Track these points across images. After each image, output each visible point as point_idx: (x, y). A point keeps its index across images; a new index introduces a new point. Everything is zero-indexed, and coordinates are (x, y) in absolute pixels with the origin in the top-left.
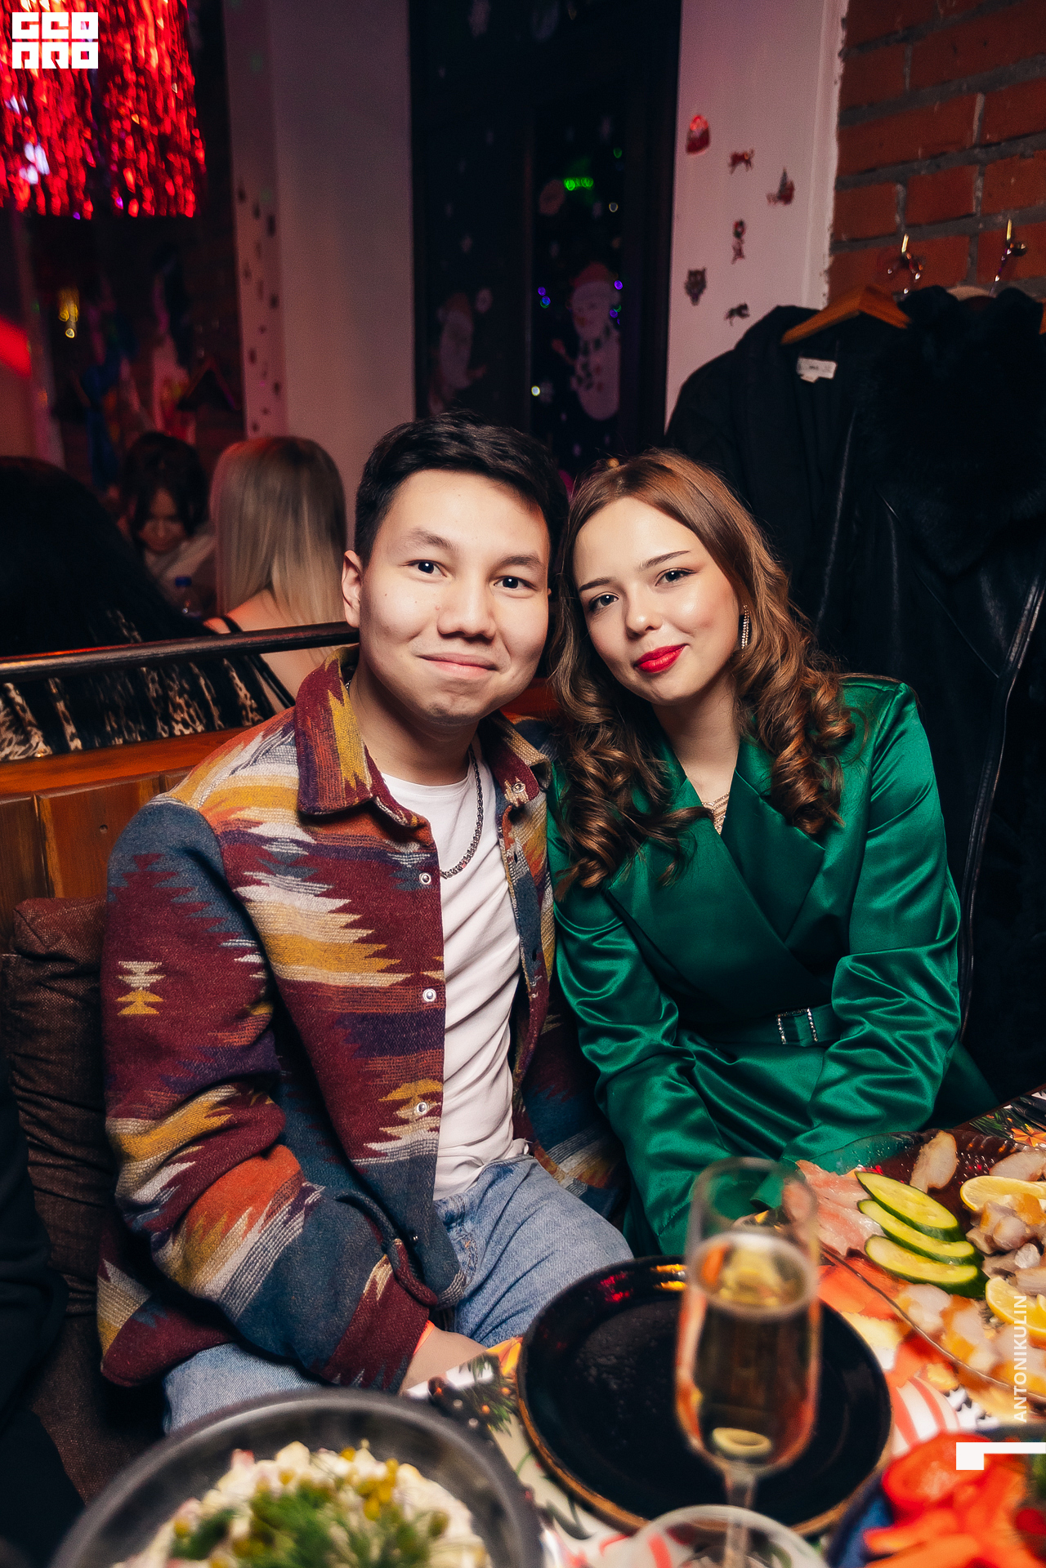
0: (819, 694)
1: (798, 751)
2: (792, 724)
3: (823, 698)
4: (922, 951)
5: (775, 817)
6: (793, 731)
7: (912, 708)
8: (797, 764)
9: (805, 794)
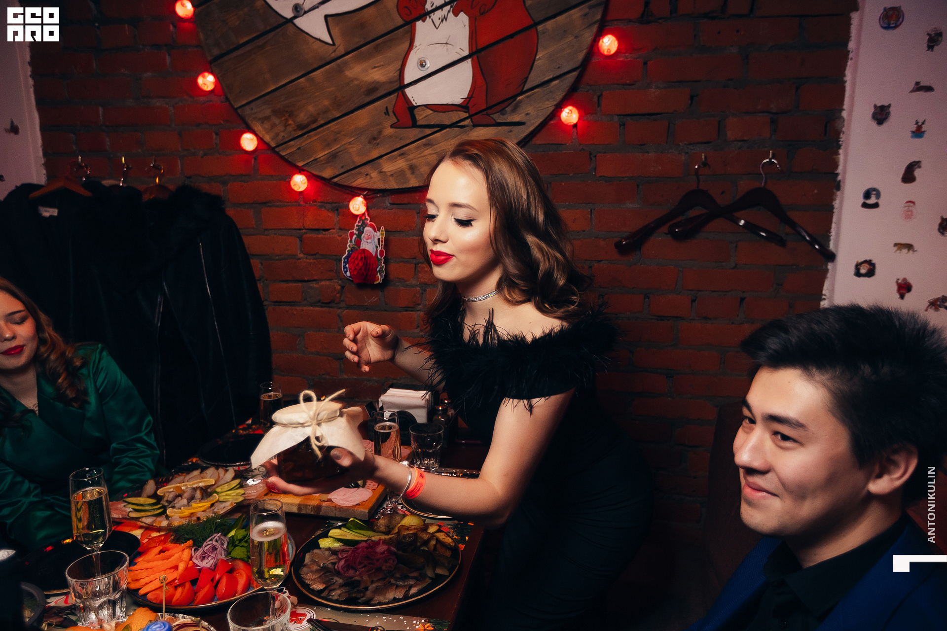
0: (67, 354)
1: (65, 379)
2: (60, 369)
3: (69, 354)
4: (142, 434)
5: (60, 405)
6: (61, 371)
7: (104, 353)
8: (65, 385)
9: (70, 394)
